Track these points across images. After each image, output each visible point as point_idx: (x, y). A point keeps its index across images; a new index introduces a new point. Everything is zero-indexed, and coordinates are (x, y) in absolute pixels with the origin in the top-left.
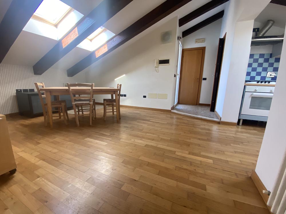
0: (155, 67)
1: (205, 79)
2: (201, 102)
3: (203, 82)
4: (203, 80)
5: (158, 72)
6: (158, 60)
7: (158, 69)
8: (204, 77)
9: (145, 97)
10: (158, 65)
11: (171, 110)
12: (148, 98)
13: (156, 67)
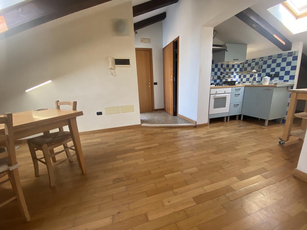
0: (110, 69)
1: (156, 84)
2: (156, 107)
3: (155, 86)
4: (155, 84)
5: (116, 76)
6: (113, 58)
7: (115, 72)
8: (155, 81)
9: (99, 114)
10: (114, 66)
11: (141, 125)
12: (106, 114)
13: (112, 69)
